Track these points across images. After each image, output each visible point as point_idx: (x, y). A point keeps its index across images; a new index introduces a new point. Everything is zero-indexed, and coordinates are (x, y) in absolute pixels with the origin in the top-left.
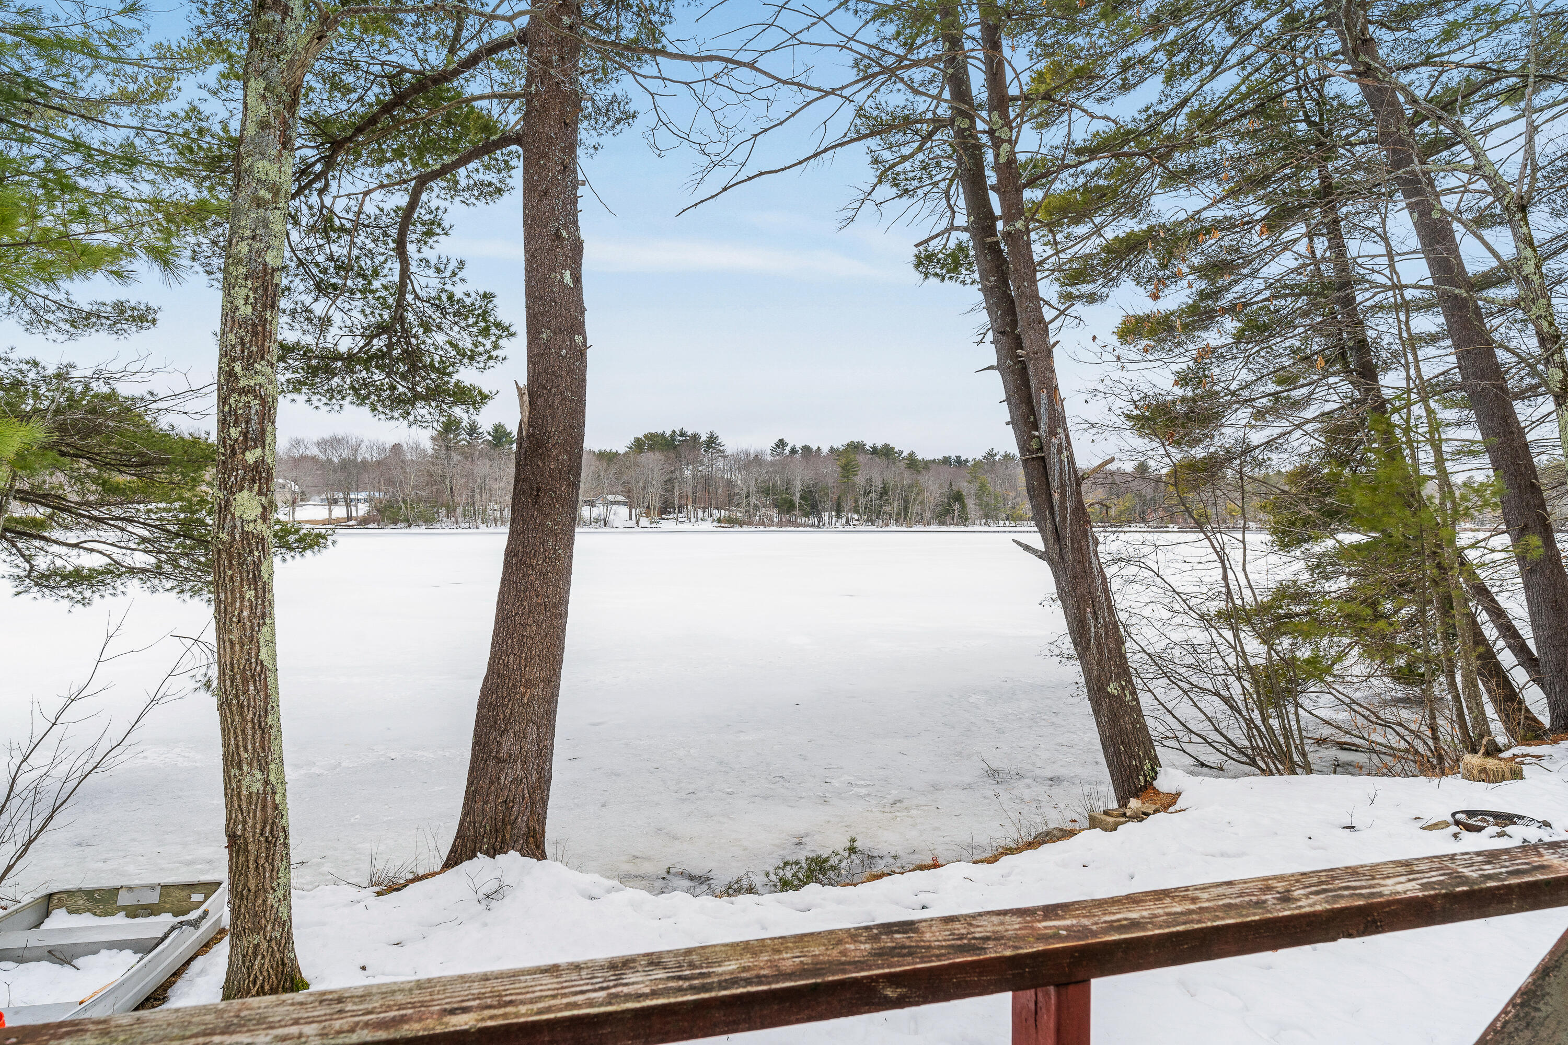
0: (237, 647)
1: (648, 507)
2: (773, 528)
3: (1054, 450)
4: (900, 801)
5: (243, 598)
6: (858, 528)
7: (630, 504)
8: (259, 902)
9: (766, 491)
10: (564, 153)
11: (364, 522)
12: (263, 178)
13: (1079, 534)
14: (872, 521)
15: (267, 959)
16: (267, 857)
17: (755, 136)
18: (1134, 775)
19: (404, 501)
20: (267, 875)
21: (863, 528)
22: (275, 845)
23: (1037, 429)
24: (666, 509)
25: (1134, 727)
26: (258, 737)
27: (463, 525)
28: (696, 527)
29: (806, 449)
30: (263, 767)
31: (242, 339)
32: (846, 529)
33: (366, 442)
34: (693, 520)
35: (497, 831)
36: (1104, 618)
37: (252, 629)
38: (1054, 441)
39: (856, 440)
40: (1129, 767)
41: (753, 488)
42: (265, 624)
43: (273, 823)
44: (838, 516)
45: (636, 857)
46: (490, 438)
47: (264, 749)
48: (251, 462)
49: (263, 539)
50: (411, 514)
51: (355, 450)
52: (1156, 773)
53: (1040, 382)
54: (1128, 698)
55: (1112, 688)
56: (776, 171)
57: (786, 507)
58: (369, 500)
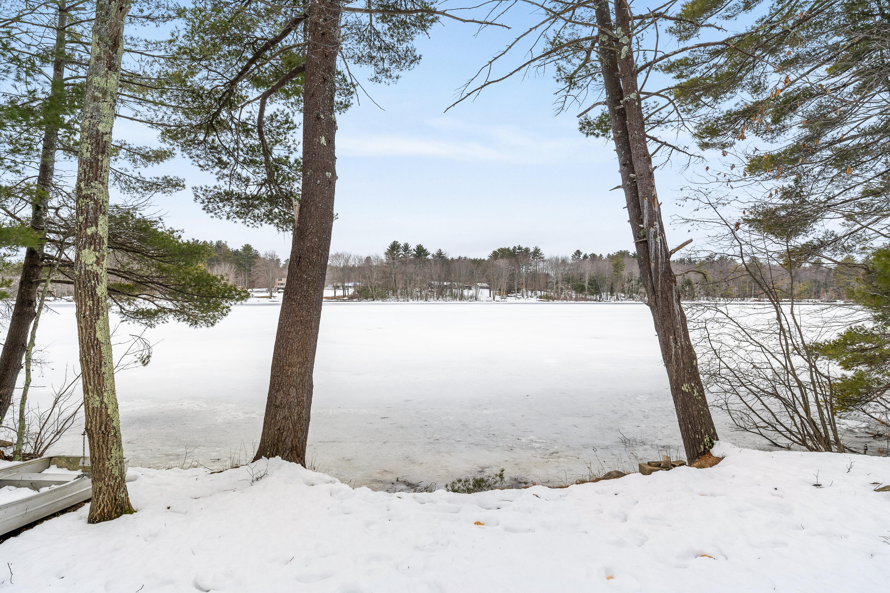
0: (84, 330)
1: (500, 290)
2: (572, 302)
3: (651, 235)
4: (557, 453)
5: (86, 305)
6: (624, 302)
7: (490, 288)
8: (101, 465)
9: (568, 280)
10: (325, 72)
11: (351, 298)
12: (97, 86)
13: (666, 288)
14: (633, 297)
15: (107, 495)
16: (103, 442)
17: (491, 62)
18: (697, 445)
19: (371, 287)
20: (105, 451)
21: (627, 302)
22: (108, 436)
23: (642, 223)
24: (510, 291)
25: (699, 413)
26: (96, 378)
27: (401, 299)
28: (527, 301)
29: (593, 256)
30: (100, 394)
31: (85, 170)
32: (616, 302)
33: (352, 256)
34: (525, 297)
35: (274, 445)
36: (681, 342)
37: (91, 321)
38: (652, 230)
39: (623, 250)
40: (694, 438)
41: (560, 278)
42: (99, 319)
43: (106, 424)
44: (612, 295)
45: (385, 471)
46: (415, 253)
47: (100, 385)
48: (89, 234)
49: (97, 274)
50: (374, 294)
51: (347, 260)
52: (713, 444)
53: (644, 193)
54: (696, 394)
55: (685, 388)
56: (498, 81)
57: (580, 289)
58: (354, 287)
